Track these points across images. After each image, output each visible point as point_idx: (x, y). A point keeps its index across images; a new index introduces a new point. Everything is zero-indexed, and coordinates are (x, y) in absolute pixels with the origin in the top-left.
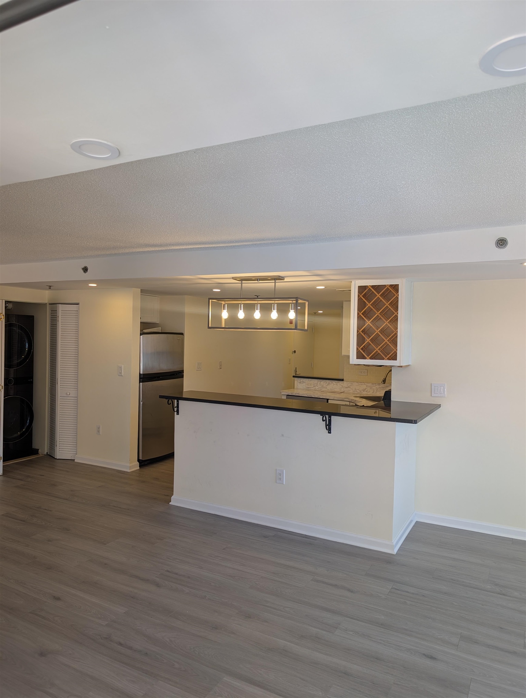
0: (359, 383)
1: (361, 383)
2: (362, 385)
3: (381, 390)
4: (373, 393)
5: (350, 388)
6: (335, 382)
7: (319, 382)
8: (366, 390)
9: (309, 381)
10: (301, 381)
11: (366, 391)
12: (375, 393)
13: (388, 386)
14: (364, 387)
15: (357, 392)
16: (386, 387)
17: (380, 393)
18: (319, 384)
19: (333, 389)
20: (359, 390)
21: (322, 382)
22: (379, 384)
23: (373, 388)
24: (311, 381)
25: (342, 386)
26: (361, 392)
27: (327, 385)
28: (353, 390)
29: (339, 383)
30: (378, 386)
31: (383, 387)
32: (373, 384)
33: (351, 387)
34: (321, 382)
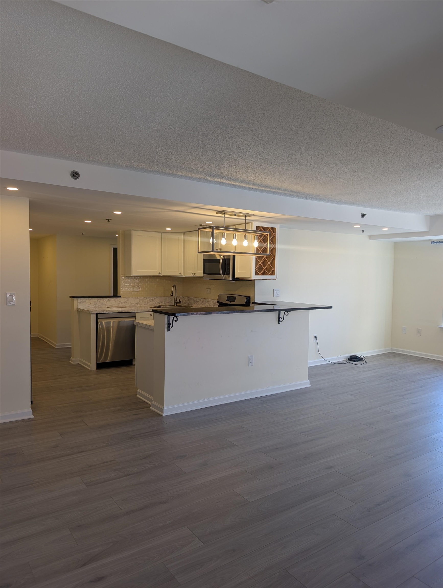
0: (134, 298)
1: (135, 298)
2: (136, 299)
3: (151, 302)
4: (145, 304)
5: (126, 302)
6: (114, 299)
8: (140, 303)
9: (89, 300)
10: (81, 300)
11: (140, 304)
12: (146, 305)
13: (156, 298)
14: (138, 300)
15: (132, 305)
17: (150, 304)
18: (99, 302)
19: (112, 305)
20: (134, 303)
21: (102, 300)
22: (149, 297)
23: (145, 300)
24: (91, 299)
25: (120, 302)
26: (135, 305)
27: (107, 302)
28: (129, 304)
29: (117, 299)
30: (148, 299)
31: (152, 300)
32: (144, 298)
33: (127, 302)
34: (100, 300)
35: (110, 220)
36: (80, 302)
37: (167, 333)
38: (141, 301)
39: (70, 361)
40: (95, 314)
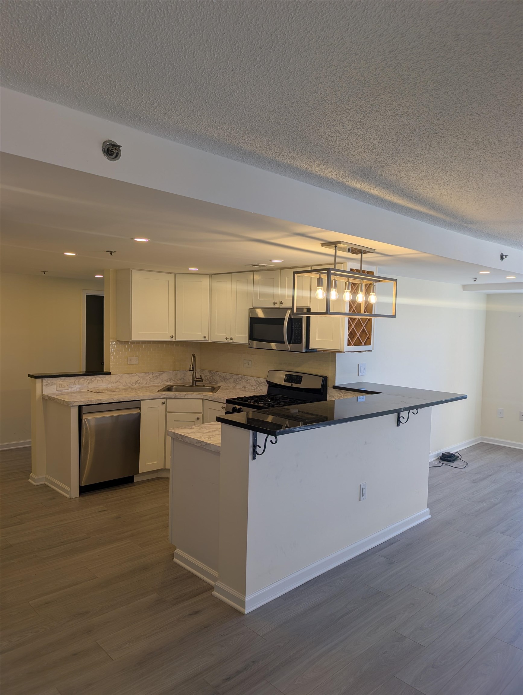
0: (131, 375)
1: (133, 374)
2: (133, 376)
3: (155, 379)
4: (146, 384)
5: (119, 382)
6: (100, 377)
7: (77, 380)
8: (139, 382)
9: (62, 381)
10: (49, 382)
11: (139, 384)
12: (149, 384)
13: (162, 374)
14: (136, 378)
15: (128, 386)
16: (159, 375)
17: (154, 384)
18: (77, 383)
19: (97, 388)
20: (130, 383)
21: (82, 380)
22: (152, 372)
23: (146, 378)
24: (64, 380)
25: (109, 381)
26: (132, 385)
27: (89, 383)
28: (122, 384)
29: (104, 377)
30: (151, 376)
31: (157, 376)
32: (146, 373)
33: (121, 381)
34: (80, 379)
35: (114, 252)
36: (47, 384)
37: (252, 463)
38: (141, 380)
39: (29, 480)
40: (78, 407)
